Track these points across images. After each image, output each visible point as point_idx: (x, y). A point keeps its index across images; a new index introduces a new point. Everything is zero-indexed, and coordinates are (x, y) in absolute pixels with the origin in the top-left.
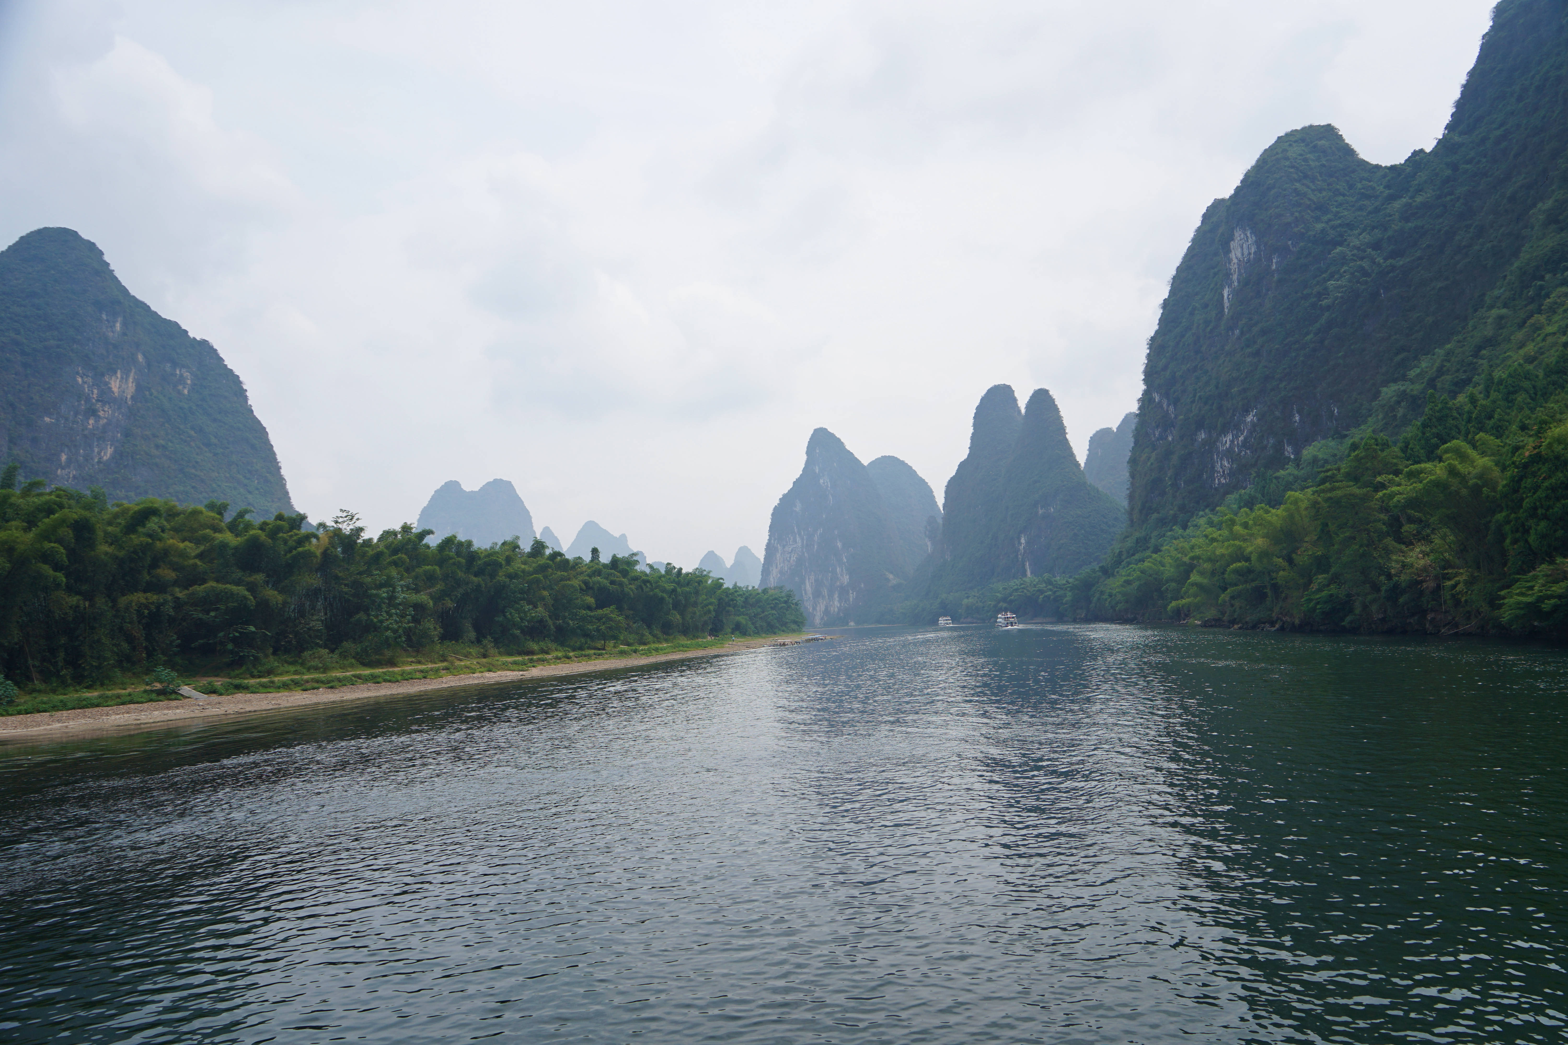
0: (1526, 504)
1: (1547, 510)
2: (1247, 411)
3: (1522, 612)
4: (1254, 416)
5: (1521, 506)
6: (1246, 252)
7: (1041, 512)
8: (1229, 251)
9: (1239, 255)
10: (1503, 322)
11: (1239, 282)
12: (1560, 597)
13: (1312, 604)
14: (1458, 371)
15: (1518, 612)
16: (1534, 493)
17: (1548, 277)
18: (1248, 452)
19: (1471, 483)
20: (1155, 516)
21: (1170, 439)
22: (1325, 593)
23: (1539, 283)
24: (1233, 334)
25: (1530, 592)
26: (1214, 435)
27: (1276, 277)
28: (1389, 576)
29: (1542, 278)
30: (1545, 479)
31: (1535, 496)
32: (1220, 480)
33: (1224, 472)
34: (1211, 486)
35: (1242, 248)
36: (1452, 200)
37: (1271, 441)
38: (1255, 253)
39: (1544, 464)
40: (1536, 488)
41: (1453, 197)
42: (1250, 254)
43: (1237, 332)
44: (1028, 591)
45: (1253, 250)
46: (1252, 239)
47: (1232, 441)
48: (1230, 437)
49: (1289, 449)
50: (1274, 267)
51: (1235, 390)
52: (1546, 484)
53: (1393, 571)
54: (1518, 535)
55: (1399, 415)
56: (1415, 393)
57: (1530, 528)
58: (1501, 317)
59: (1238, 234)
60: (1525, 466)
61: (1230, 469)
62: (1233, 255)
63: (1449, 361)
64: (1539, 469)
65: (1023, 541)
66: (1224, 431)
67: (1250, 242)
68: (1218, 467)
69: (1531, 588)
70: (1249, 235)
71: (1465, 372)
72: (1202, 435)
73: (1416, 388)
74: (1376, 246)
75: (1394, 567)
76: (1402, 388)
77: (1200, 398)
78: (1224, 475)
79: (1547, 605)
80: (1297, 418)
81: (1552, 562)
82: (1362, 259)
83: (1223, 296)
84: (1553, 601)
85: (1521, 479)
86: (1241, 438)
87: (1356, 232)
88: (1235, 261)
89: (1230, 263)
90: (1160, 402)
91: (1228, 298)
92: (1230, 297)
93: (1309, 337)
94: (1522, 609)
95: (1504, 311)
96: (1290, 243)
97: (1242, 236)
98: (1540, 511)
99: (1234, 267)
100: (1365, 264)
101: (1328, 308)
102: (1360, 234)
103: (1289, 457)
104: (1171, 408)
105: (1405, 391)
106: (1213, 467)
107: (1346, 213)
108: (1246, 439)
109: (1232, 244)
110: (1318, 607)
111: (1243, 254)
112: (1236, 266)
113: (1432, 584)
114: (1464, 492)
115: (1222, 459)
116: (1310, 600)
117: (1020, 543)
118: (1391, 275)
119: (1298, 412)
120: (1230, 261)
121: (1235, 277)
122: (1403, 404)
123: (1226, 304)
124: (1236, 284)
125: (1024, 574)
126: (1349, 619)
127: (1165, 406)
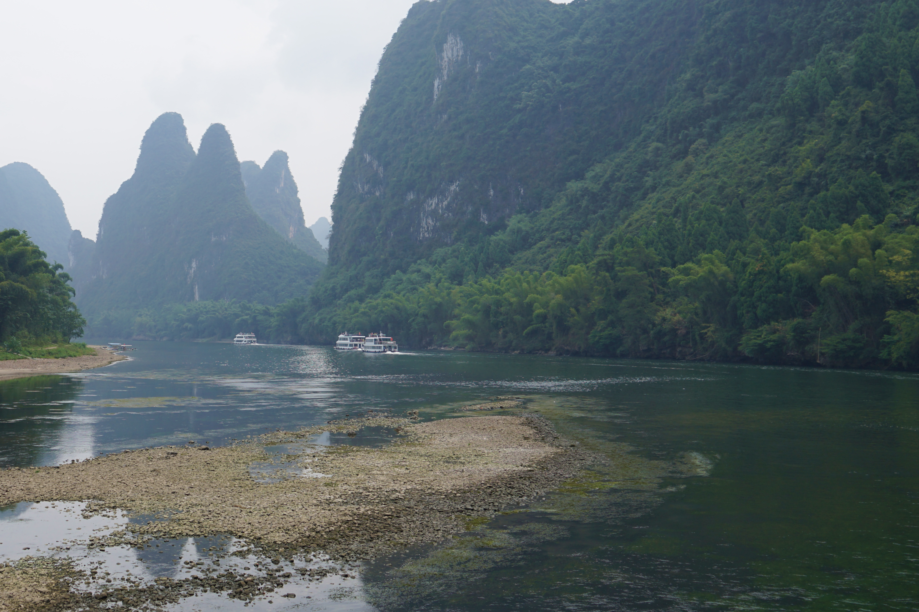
0: (756, 294)
1: (766, 298)
2: (451, 181)
3: (756, 348)
4: (457, 186)
5: (753, 295)
6: (455, 54)
7: (213, 239)
8: (442, 51)
9: (450, 55)
10: (659, 152)
11: (448, 76)
12: (774, 341)
13: (597, 339)
14: (628, 180)
15: (755, 347)
16: (760, 289)
17: (691, 129)
18: (450, 214)
19: (720, 278)
20: (365, 259)
21: (378, 194)
22: (606, 332)
23: (686, 132)
24: (441, 117)
25: (759, 338)
26: (422, 197)
27: (478, 78)
28: (654, 325)
29: (686, 128)
30: (765, 282)
31: (761, 291)
32: (424, 234)
33: (428, 228)
34: (417, 239)
35: (452, 50)
36: (610, 47)
37: (470, 209)
38: (462, 56)
39: (765, 275)
40: (761, 287)
41: (611, 44)
42: (458, 56)
43: (445, 117)
44: (219, 313)
45: (461, 53)
46: (460, 45)
47: (437, 204)
48: (435, 200)
49: (485, 216)
50: (477, 70)
51: (443, 164)
52: (766, 285)
53: (657, 322)
54: (750, 309)
55: (583, 206)
56: (595, 191)
57: (758, 306)
58: (657, 149)
59: (450, 39)
60: (755, 275)
61: (435, 226)
62: (444, 54)
63: (618, 171)
64: (763, 277)
65: (194, 265)
66: (431, 195)
67: (459, 47)
68: (424, 224)
69: (760, 336)
70: (458, 41)
71: (632, 182)
72: (411, 196)
73: (595, 187)
74: (555, 69)
75: (657, 320)
76: (586, 186)
77: (412, 165)
78: (428, 231)
79: (768, 345)
80: (492, 193)
81: (769, 324)
82: (545, 77)
83: (433, 85)
84: (772, 343)
85: (754, 281)
86: (445, 203)
87: (540, 55)
88: (446, 59)
89: (442, 60)
90: (370, 162)
91: (438, 88)
92: (440, 87)
93: (505, 131)
94: (756, 346)
95: (660, 145)
96: (490, 53)
97: (453, 41)
98: (763, 298)
99: (445, 63)
100: (549, 83)
101: (519, 111)
102: (542, 57)
103: (484, 223)
104: (381, 169)
105: (587, 188)
106: (419, 223)
107: (531, 38)
108: (449, 204)
109: (445, 46)
110: (601, 341)
111: (453, 55)
112: (446, 63)
113: (684, 331)
114: (716, 283)
115: (427, 217)
116: (595, 336)
117: (190, 267)
118: (568, 95)
119: (493, 189)
120: (442, 59)
121: (445, 72)
122: (586, 197)
123: (436, 92)
124: (446, 78)
125: (192, 297)
126: (621, 349)
127: (375, 166)
